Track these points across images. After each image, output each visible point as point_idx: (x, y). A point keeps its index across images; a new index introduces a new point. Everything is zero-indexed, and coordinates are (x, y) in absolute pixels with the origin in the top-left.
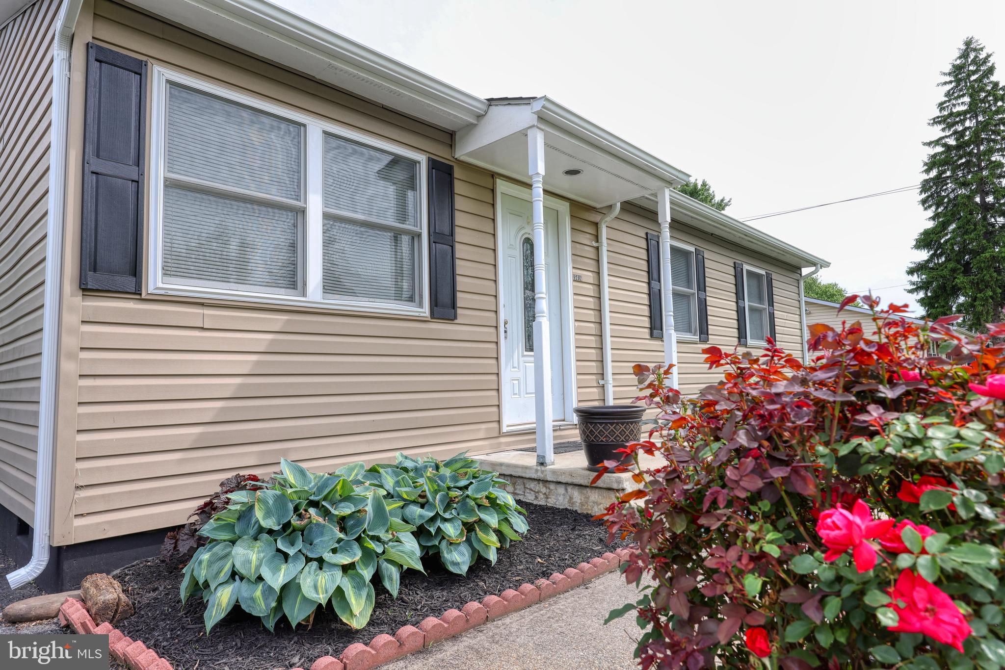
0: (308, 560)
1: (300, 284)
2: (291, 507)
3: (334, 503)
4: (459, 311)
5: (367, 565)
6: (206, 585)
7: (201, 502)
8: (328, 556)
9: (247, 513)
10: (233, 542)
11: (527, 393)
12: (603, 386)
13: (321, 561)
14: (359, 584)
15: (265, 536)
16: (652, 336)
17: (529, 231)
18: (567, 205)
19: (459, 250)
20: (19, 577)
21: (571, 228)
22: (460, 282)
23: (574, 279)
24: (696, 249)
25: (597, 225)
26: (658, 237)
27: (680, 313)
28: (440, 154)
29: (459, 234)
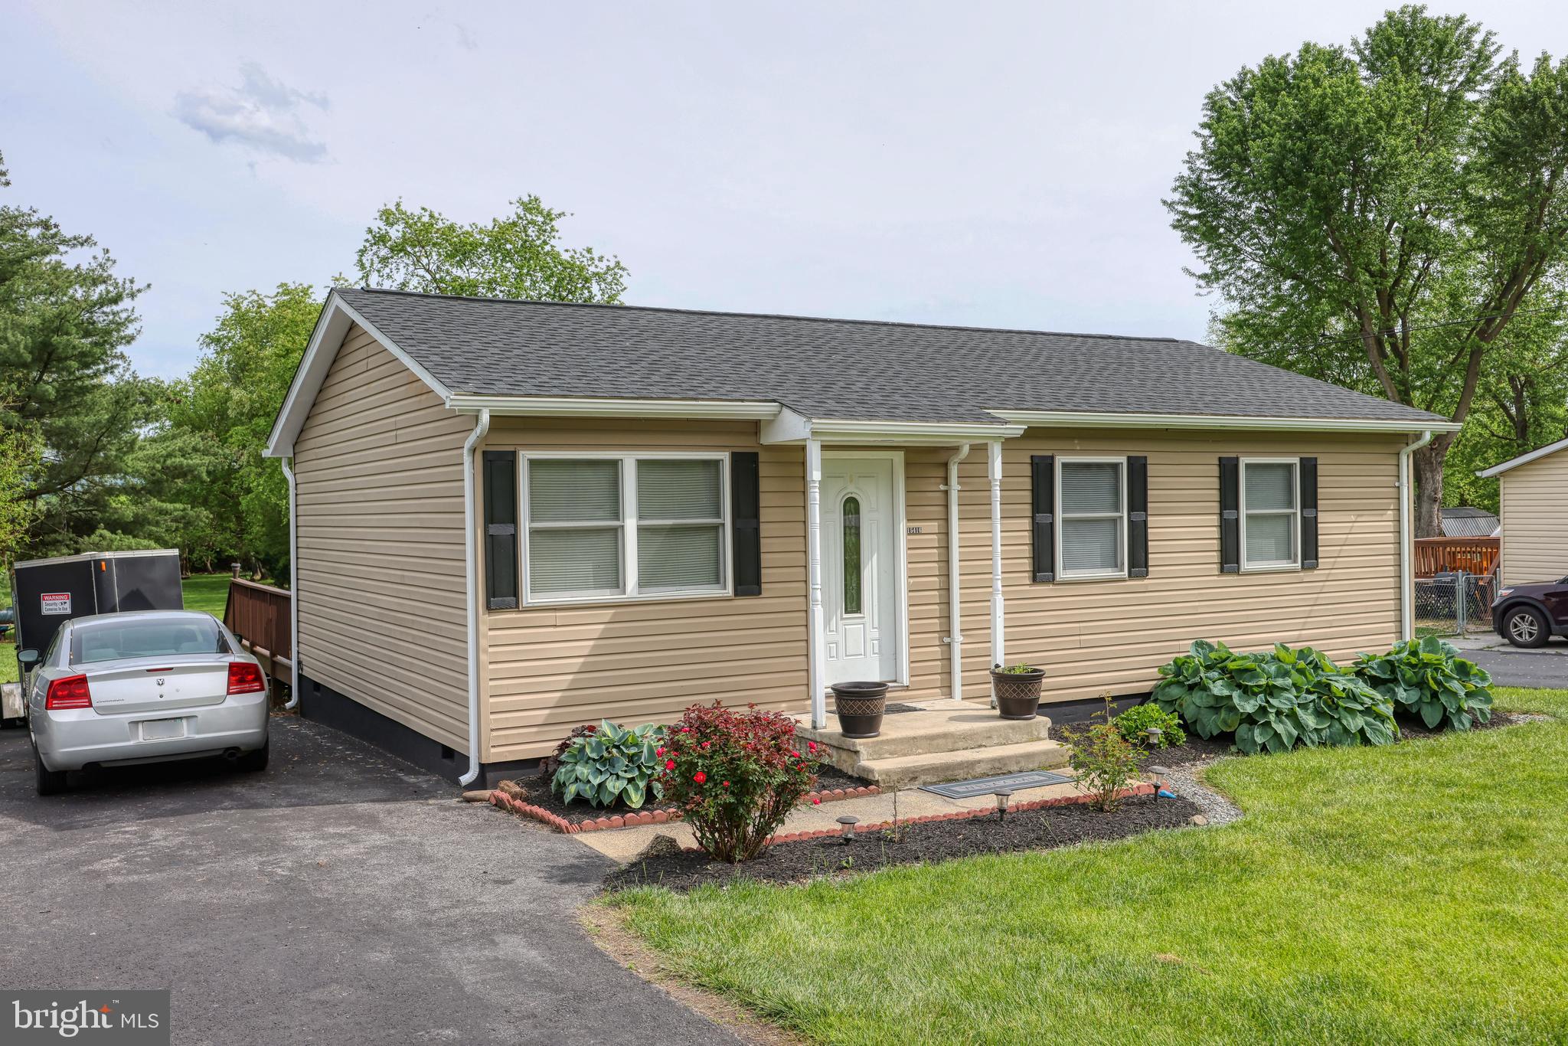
0: (611, 774)
1: (621, 585)
2: (604, 747)
3: (627, 747)
4: (763, 586)
5: (642, 781)
6: (564, 783)
7: (560, 742)
8: (621, 774)
9: (582, 749)
10: (576, 764)
11: (846, 656)
12: (949, 645)
13: (618, 776)
14: (637, 788)
15: (591, 761)
16: (1035, 580)
17: (852, 490)
18: (902, 454)
19: (765, 530)
20: (466, 779)
21: (907, 478)
22: (765, 559)
23: (910, 532)
24: (1129, 458)
25: (945, 465)
26: (1052, 458)
27: (1097, 544)
28: (744, 444)
29: (765, 515)
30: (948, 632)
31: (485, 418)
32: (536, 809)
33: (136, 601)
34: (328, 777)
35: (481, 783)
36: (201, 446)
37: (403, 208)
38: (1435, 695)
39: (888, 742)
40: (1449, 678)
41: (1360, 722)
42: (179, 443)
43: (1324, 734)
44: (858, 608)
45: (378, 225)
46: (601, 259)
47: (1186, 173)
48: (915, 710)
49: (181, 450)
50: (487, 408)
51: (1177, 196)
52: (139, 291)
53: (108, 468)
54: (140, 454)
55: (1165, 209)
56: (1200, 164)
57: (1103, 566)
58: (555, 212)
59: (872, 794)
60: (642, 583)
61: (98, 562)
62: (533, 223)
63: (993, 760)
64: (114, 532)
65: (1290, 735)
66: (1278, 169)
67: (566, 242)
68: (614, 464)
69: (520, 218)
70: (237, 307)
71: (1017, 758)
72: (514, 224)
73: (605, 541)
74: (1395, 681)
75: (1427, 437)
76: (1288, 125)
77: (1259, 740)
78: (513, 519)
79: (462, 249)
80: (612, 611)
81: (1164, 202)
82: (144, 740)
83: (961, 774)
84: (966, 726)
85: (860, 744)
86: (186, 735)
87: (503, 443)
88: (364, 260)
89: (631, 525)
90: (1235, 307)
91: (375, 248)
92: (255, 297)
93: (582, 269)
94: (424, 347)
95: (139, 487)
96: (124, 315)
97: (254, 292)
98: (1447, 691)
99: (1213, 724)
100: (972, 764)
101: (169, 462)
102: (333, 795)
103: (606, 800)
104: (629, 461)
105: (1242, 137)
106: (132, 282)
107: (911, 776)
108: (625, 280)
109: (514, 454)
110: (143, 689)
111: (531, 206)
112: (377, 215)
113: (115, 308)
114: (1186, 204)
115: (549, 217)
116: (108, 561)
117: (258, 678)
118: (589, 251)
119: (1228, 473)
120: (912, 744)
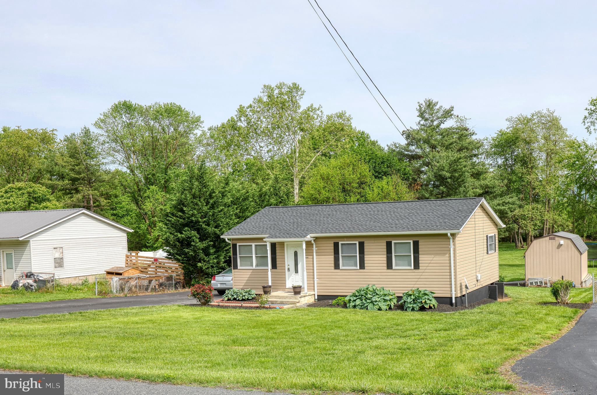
1: (253, 266)
4: (277, 267)
12: (314, 281)
16: (333, 268)
17: (296, 250)
19: (277, 257)
21: (306, 247)
22: (277, 263)
23: (306, 258)
24: (359, 242)
26: (339, 242)
27: (350, 261)
29: (277, 254)
30: (314, 278)
44: (298, 273)
57: (353, 266)
60: (256, 266)
71: (285, 302)
73: (250, 259)
75: (449, 235)
78: (236, 255)
80: (252, 270)
83: (275, 303)
89: (254, 256)
104: (253, 245)
109: (236, 244)
119: (389, 245)
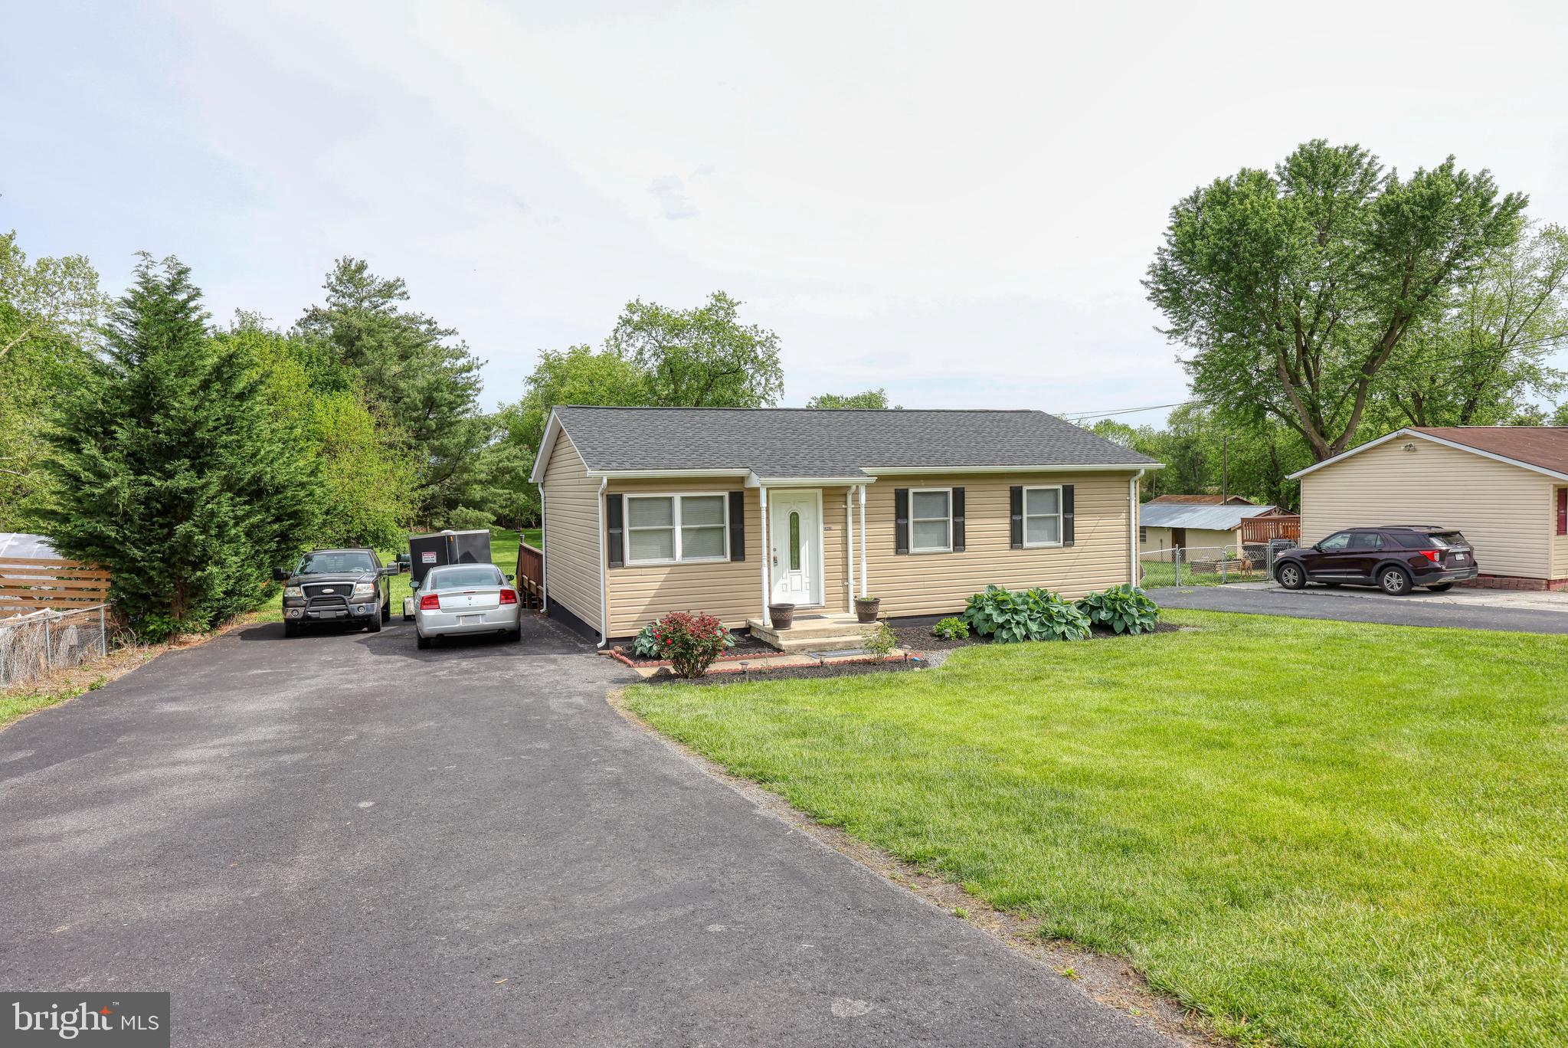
1: (674, 556)
4: (746, 556)
6: (637, 646)
7: (639, 629)
9: (647, 632)
10: (644, 639)
11: (791, 590)
12: (847, 586)
16: (897, 553)
17: (795, 509)
18: (821, 490)
19: (747, 529)
20: (600, 645)
21: (824, 502)
22: (747, 543)
23: (825, 529)
24: (953, 489)
25: (845, 495)
26: (907, 490)
27: (935, 534)
28: (736, 488)
29: (746, 522)
30: (847, 580)
31: (605, 481)
32: (624, 658)
33: (468, 558)
34: (546, 644)
35: (607, 647)
36: (519, 454)
37: (641, 302)
38: (1121, 616)
39: (793, 632)
40: (1130, 606)
41: (1063, 628)
42: (506, 453)
43: (1043, 635)
44: (798, 567)
45: (625, 314)
46: (763, 332)
47: (1157, 262)
48: (823, 618)
49: (507, 458)
50: (606, 476)
51: (1150, 278)
52: (482, 365)
53: (465, 470)
54: (484, 461)
55: (1143, 286)
56: (1166, 256)
57: (939, 545)
58: (735, 301)
59: (781, 655)
60: (684, 555)
61: (449, 537)
62: (721, 308)
63: (846, 642)
64: (468, 508)
65: (1022, 634)
66: (1213, 260)
67: (743, 319)
68: (670, 499)
69: (712, 305)
70: (547, 359)
72: (710, 310)
73: (666, 536)
74: (1101, 608)
75: (1143, 472)
76: (1220, 230)
77: (1005, 637)
78: (621, 526)
79: (676, 328)
80: (669, 569)
81: (1142, 282)
82: (461, 625)
83: (828, 648)
84: (837, 626)
85: (779, 632)
86: (482, 623)
87: (615, 490)
88: (617, 335)
89: (678, 529)
90: (1196, 351)
91: (624, 328)
92: (556, 354)
93: (750, 339)
94: (586, 443)
95: (484, 480)
96: (473, 379)
97: (555, 351)
98: (1127, 613)
99: (984, 629)
100: (835, 644)
101: (500, 465)
102: (544, 651)
103: (653, 654)
104: (677, 497)
105: (1192, 237)
106: (478, 359)
107: (802, 649)
108: (778, 345)
109: (621, 495)
110: (462, 601)
111: (720, 297)
112: (625, 307)
113: (469, 375)
114: (1156, 283)
115: (732, 304)
116: (454, 536)
117: (514, 597)
118: (755, 326)
119: (1016, 496)
120: (806, 633)
